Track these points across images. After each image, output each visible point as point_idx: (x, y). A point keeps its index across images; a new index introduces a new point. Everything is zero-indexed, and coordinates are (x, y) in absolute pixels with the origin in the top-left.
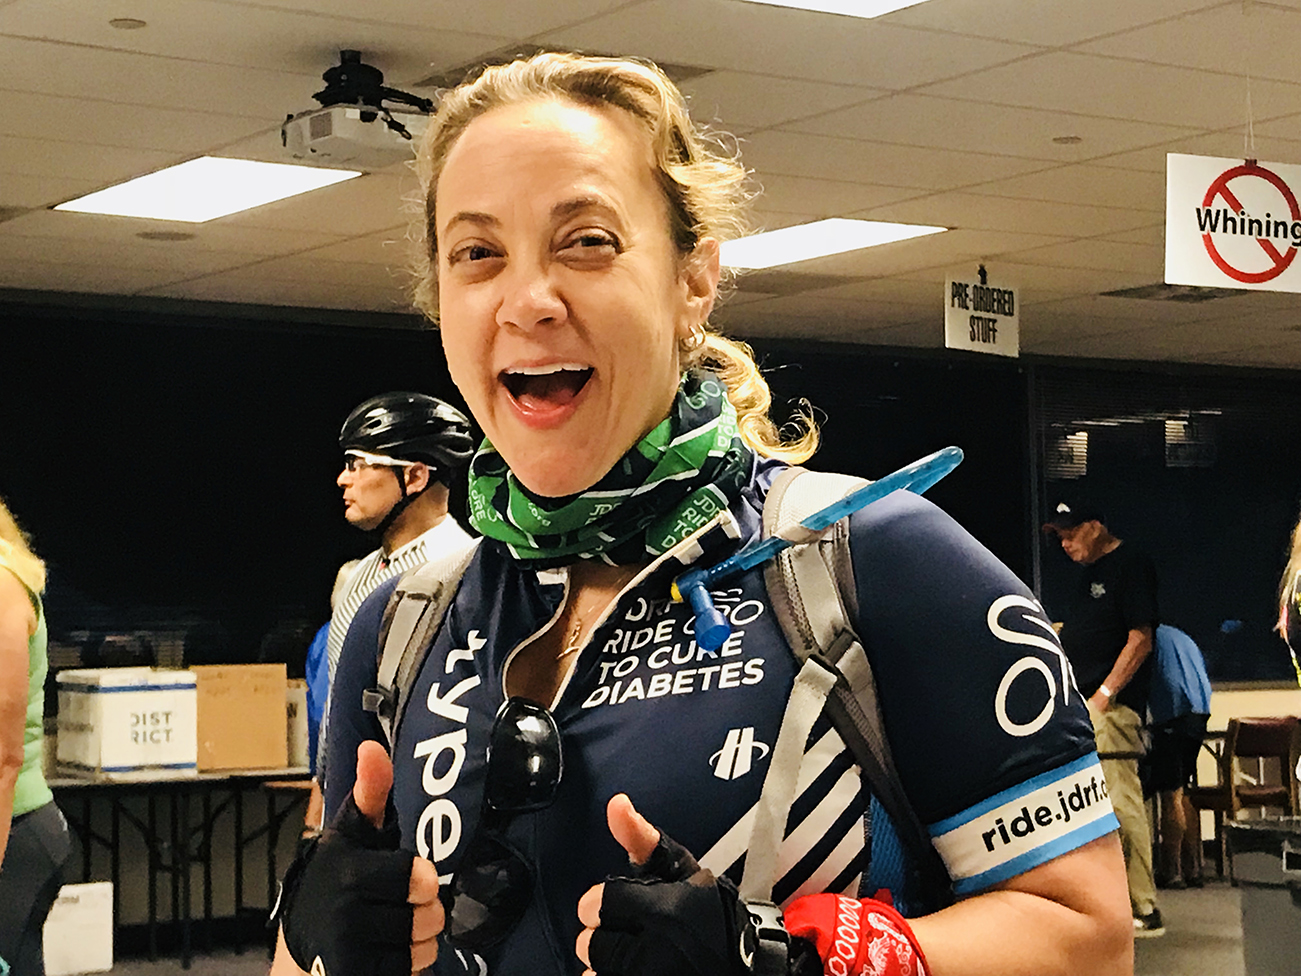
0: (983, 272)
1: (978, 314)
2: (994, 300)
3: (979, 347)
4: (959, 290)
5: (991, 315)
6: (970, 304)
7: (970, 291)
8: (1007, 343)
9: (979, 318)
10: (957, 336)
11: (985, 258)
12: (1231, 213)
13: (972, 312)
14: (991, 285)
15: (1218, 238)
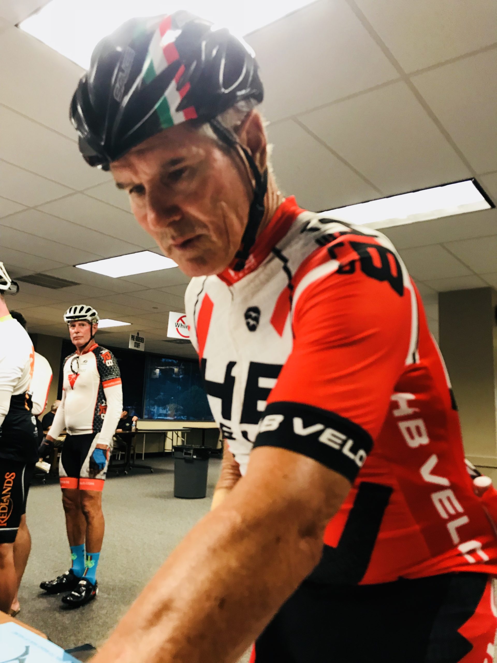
0: (138, 334)
1: (136, 342)
2: (140, 339)
3: (136, 348)
4: (133, 337)
5: (139, 342)
6: (135, 339)
7: (135, 337)
8: (142, 348)
9: (136, 343)
10: (131, 346)
11: (139, 331)
12: (183, 324)
13: (135, 341)
14: (140, 336)
15: (179, 329)
